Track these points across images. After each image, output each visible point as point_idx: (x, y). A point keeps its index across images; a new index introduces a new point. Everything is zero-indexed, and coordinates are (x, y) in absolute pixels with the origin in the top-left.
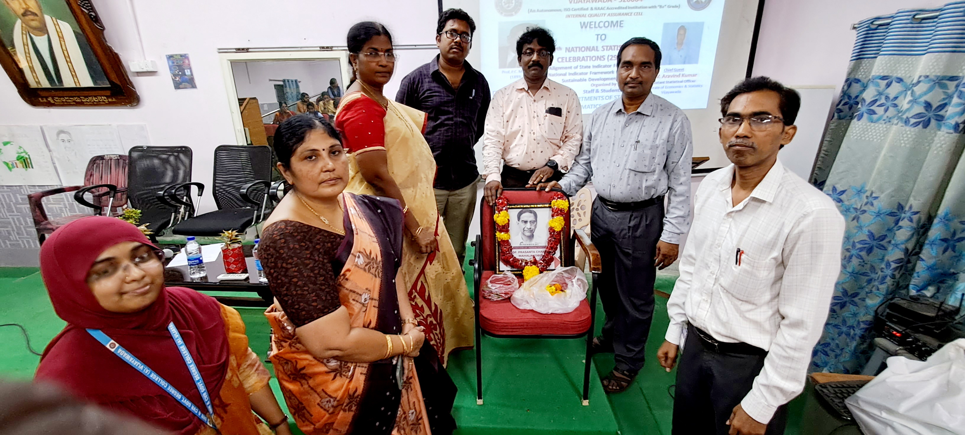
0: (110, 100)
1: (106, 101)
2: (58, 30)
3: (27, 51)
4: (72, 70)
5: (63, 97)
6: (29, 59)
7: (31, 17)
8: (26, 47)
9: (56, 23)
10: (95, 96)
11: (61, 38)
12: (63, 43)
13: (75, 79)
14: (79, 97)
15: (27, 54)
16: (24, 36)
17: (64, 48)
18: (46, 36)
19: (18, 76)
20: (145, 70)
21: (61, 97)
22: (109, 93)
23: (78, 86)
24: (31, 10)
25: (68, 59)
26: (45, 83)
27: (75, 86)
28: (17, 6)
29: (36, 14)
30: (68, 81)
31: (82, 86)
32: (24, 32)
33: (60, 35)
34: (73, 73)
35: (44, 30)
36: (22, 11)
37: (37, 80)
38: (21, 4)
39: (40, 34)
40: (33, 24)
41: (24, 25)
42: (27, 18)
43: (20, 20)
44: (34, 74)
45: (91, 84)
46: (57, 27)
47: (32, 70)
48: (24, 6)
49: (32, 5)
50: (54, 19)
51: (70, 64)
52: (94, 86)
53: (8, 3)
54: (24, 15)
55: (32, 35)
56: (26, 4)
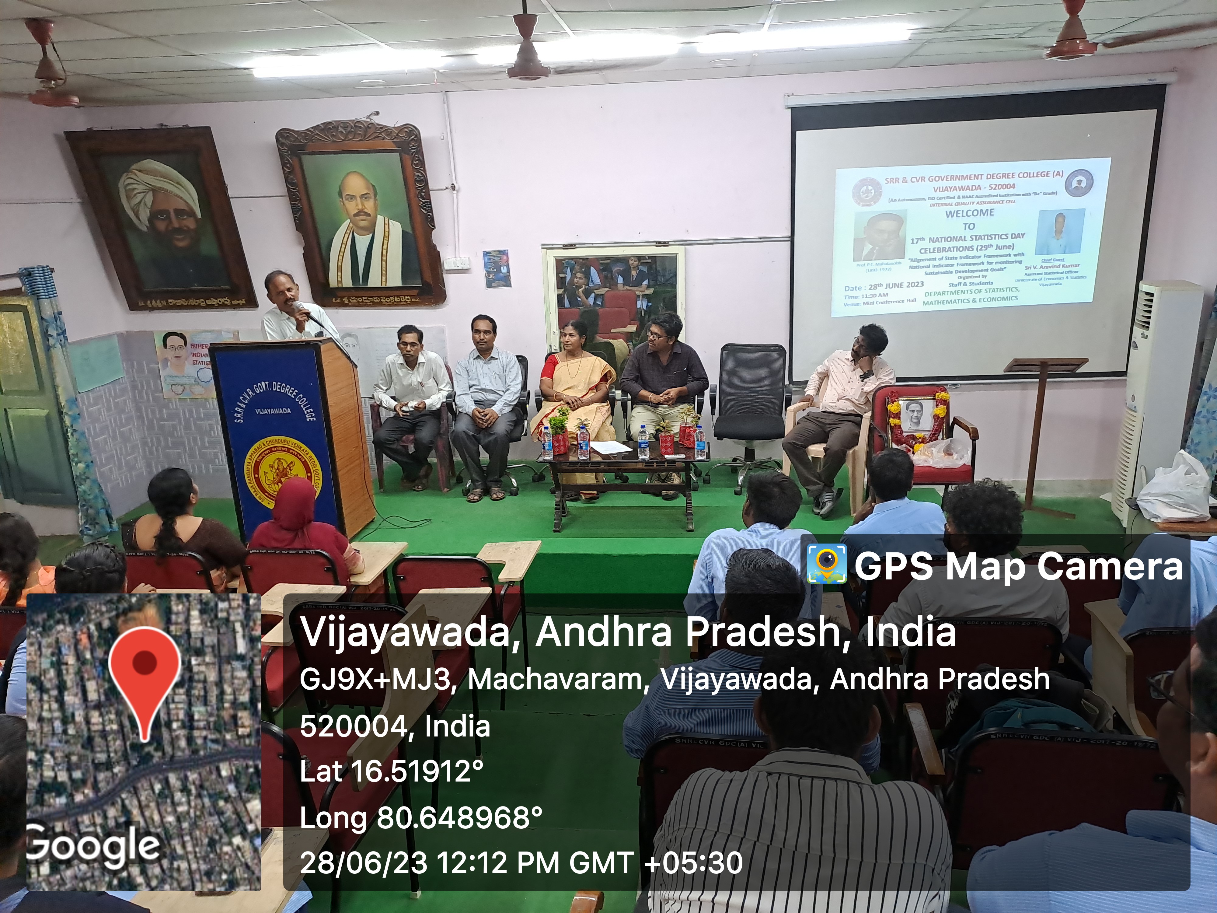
0: (413, 300)
1: (409, 302)
2: (387, 229)
3: (343, 249)
4: (384, 269)
5: (362, 297)
6: (341, 258)
7: (364, 217)
8: (343, 246)
9: (387, 222)
10: (397, 296)
11: (386, 237)
12: (386, 242)
13: (384, 278)
14: (379, 297)
15: (341, 253)
16: (347, 236)
17: (385, 247)
18: (371, 235)
19: (321, 275)
20: (460, 268)
21: (358, 297)
22: (415, 292)
23: (384, 285)
24: (366, 210)
25: (384, 258)
26: (348, 282)
27: (380, 286)
28: (352, 207)
29: (369, 215)
30: (374, 281)
31: (388, 285)
32: (348, 232)
33: (387, 234)
34: (384, 272)
35: (371, 229)
36: (356, 211)
37: (340, 279)
38: (357, 205)
39: (365, 233)
40: (363, 224)
41: (351, 225)
42: (358, 218)
43: (349, 221)
44: (339, 274)
45: (399, 284)
46: (387, 227)
47: (340, 269)
48: (360, 207)
49: (369, 206)
50: (387, 219)
51: (384, 263)
52: (400, 285)
53: (344, 204)
54: (356, 215)
55: (355, 234)
56: (363, 205)
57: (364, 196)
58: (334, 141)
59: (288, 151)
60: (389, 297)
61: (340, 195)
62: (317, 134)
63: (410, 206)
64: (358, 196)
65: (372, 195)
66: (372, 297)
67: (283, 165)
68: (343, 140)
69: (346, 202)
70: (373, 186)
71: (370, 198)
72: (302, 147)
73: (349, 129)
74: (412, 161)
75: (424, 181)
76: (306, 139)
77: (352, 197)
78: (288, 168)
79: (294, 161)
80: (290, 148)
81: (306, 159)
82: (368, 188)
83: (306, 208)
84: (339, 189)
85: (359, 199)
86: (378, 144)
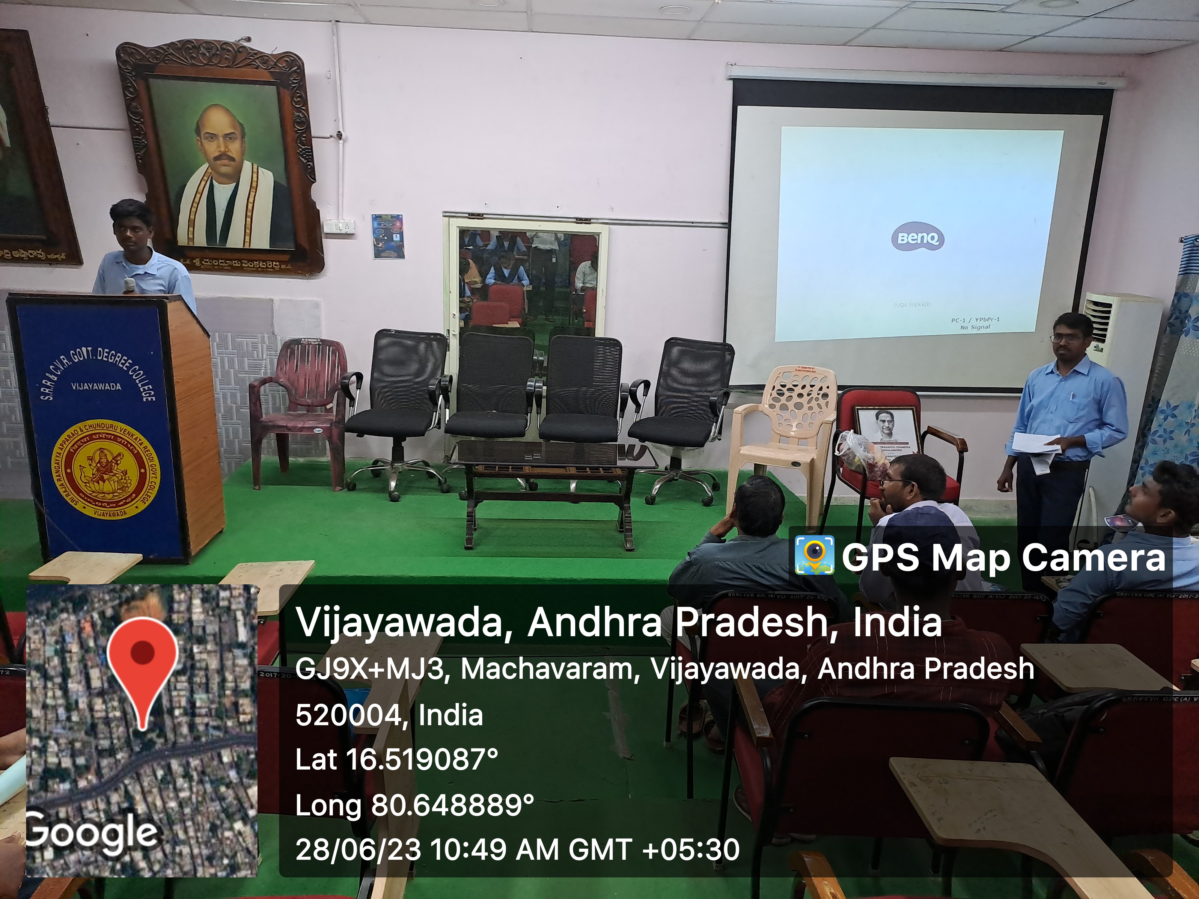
0: (283, 267)
1: (277, 268)
2: (255, 179)
3: (197, 200)
4: (248, 226)
5: (218, 259)
6: (194, 209)
7: (226, 162)
8: (198, 196)
9: (255, 170)
10: (263, 261)
11: (254, 187)
12: (252, 194)
13: (247, 238)
14: (240, 260)
15: (195, 204)
16: (203, 183)
17: (251, 200)
18: (235, 184)
19: (167, 229)
20: (343, 232)
21: (213, 259)
22: (286, 257)
23: (247, 247)
24: (229, 154)
25: (249, 214)
26: (201, 240)
27: (242, 247)
28: (213, 149)
29: (232, 159)
30: (235, 240)
31: (253, 246)
32: (205, 178)
33: (254, 184)
34: (248, 231)
35: (235, 177)
36: (217, 154)
37: (191, 236)
38: (219, 147)
39: (226, 181)
40: (224, 170)
41: (210, 170)
42: (218, 162)
43: (206, 165)
44: (191, 229)
45: (266, 245)
46: (255, 175)
47: (192, 223)
48: (223, 149)
49: (234, 148)
50: (255, 166)
51: (249, 220)
52: (268, 248)
53: (202, 145)
54: (217, 158)
55: (214, 182)
56: (226, 147)
57: (228, 137)
58: (193, 65)
59: (132, 71)
60: (253, 261)
61: (198, 131)
62: (172, 54)
63: (286, 151)
64: (220, 134)
65: (239, 137)
66: (231, 260)
67: (125, 88)
68: (205, 65)
69: (205, 142)
70: (240, 124)
71: (237, 139)
72: (151, 68)
73: (214, 51)
74: (292, 98)
75: (306, 123)
76: (157, 59)
77: (213, 137)
78: (131, 93)
79: (140, 86)
80: (136, 67)
81: (155, 83)
82: (234, 127)
83: (152, 146)
84: (197, 124)
85: (221, 139)
86: (249, 73)
